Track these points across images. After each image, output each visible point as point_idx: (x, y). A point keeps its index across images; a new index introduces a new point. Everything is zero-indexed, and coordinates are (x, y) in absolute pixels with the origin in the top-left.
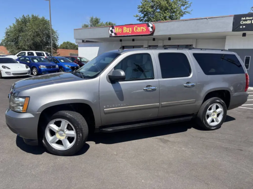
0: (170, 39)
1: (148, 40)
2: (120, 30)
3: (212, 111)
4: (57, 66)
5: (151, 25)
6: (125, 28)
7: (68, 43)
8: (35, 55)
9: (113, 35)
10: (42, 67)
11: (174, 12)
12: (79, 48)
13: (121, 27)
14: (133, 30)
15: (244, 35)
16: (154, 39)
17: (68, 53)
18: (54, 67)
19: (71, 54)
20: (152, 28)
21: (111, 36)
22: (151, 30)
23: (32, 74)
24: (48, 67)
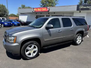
0: (54, 13)
1: (46, 13)
2: (37, 10)
3: (78, 38)
4: (12, 23)
5: (48, 8)
6: (38, 9)
7: (12, 14)
8: (1, 19)
9: (34, 11)
10: (6, 24)
11: (53, 4)
12: (19, 16)
13: (37, 8)
14: (41, 10)
15: (80, 12)
16: (49, 13)
17: (14, 18)
18: (11, 24)
19: (16, 19)
20: (49, 9)
21: (33, 12)
22: (48, 10)
23: (2, 27)
24: (8, 23)
